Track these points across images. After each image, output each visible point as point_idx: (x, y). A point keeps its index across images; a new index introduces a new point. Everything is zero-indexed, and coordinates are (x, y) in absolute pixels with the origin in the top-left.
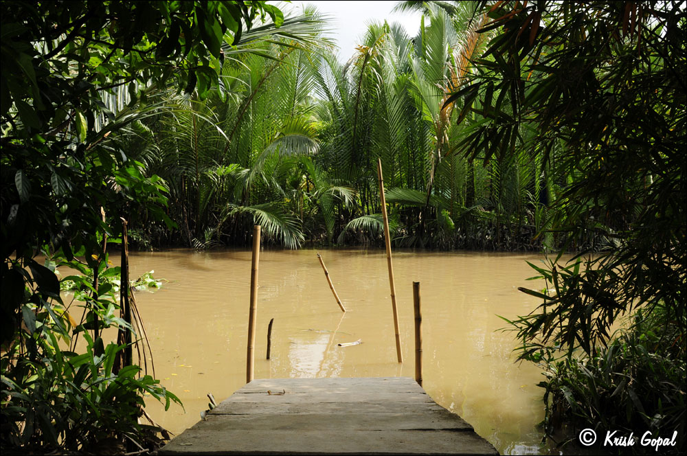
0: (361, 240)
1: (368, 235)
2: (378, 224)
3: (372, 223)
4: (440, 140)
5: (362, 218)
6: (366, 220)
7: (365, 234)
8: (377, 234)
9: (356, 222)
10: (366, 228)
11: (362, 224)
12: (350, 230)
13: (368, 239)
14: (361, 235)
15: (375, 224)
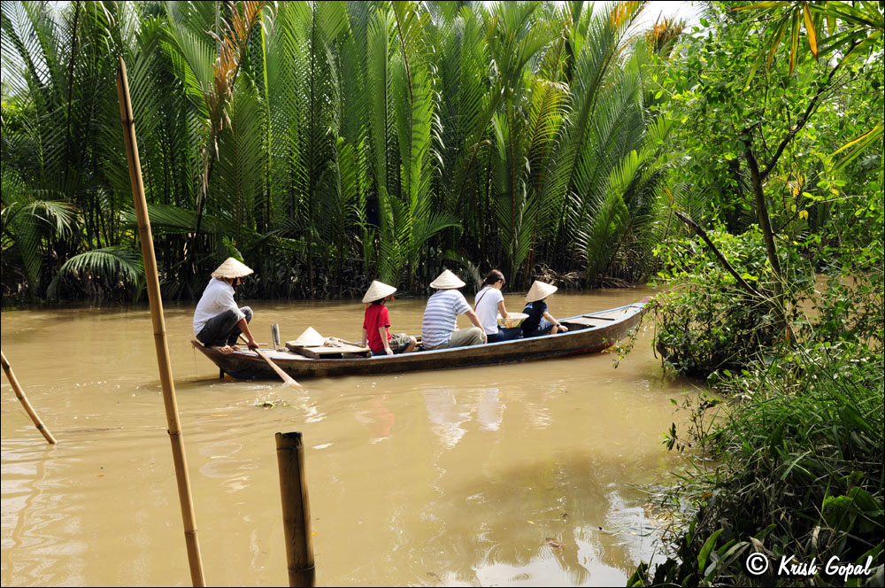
0: (87, 291)
1: (101, 282)
2: (117, 264)
3: (106, 261)
4: (215, 125)
5: (88, 254)
6: (96, 257)
7: (95, 279)
8: (116, 280)
9: (78, 260)
10: (96, 271)
11: (89, 264)
12: (70, 275)
13: (100, 289)
14: (89, 283)
15: (112, 264)
